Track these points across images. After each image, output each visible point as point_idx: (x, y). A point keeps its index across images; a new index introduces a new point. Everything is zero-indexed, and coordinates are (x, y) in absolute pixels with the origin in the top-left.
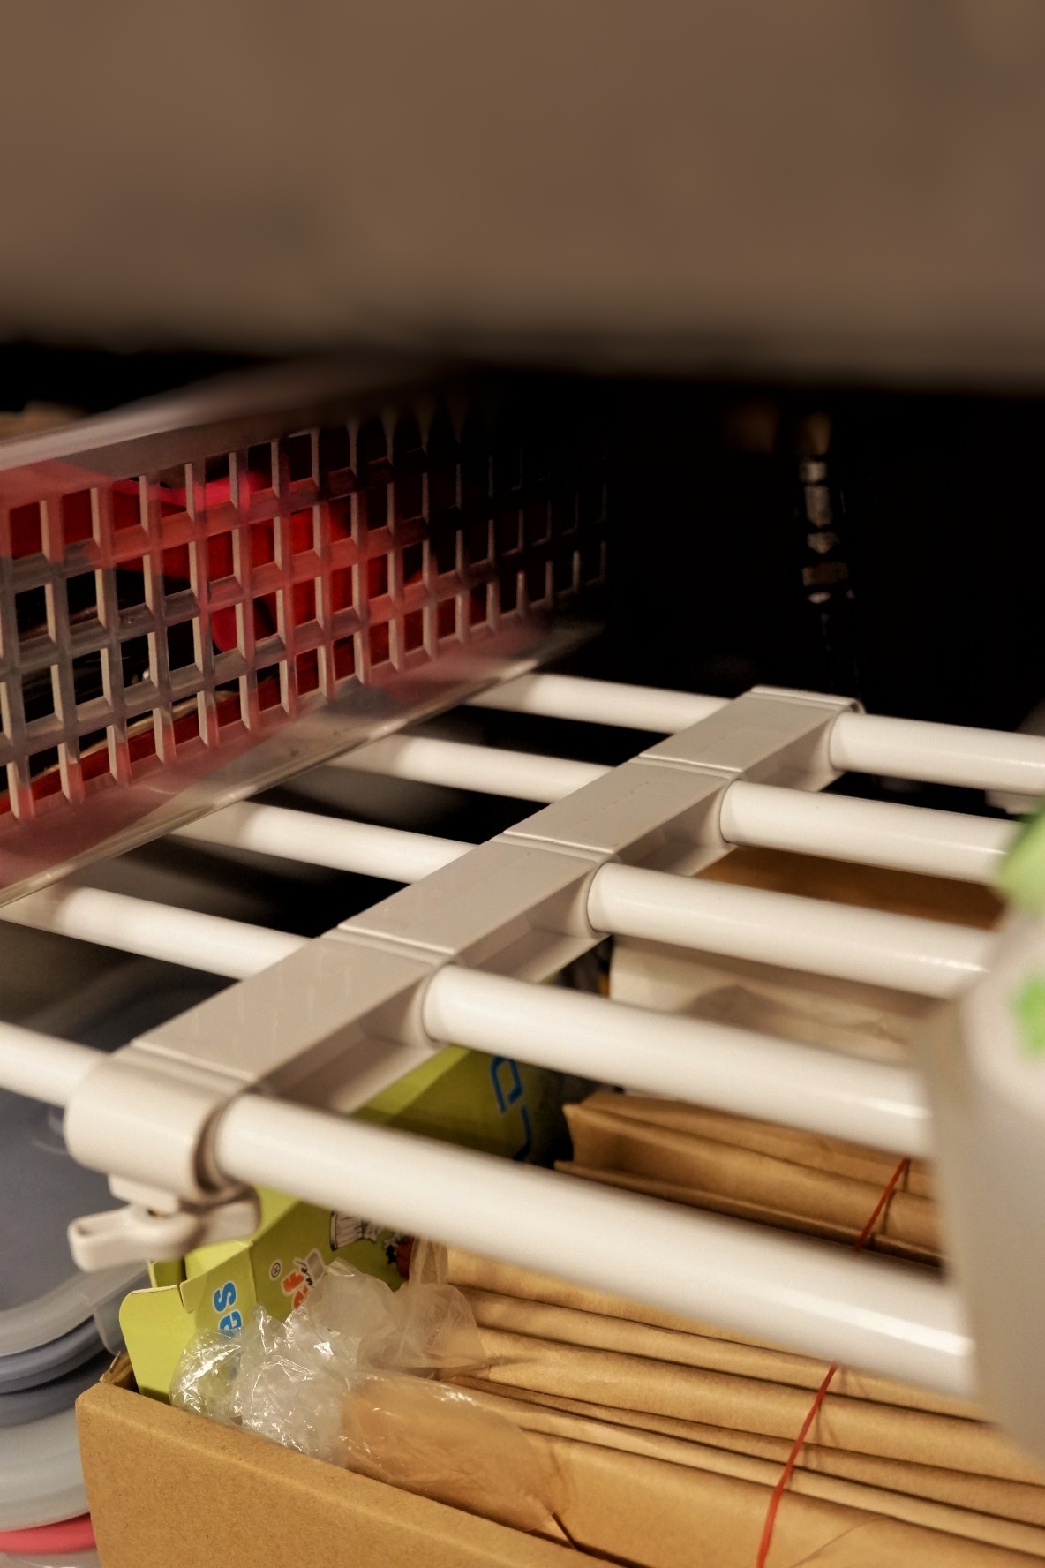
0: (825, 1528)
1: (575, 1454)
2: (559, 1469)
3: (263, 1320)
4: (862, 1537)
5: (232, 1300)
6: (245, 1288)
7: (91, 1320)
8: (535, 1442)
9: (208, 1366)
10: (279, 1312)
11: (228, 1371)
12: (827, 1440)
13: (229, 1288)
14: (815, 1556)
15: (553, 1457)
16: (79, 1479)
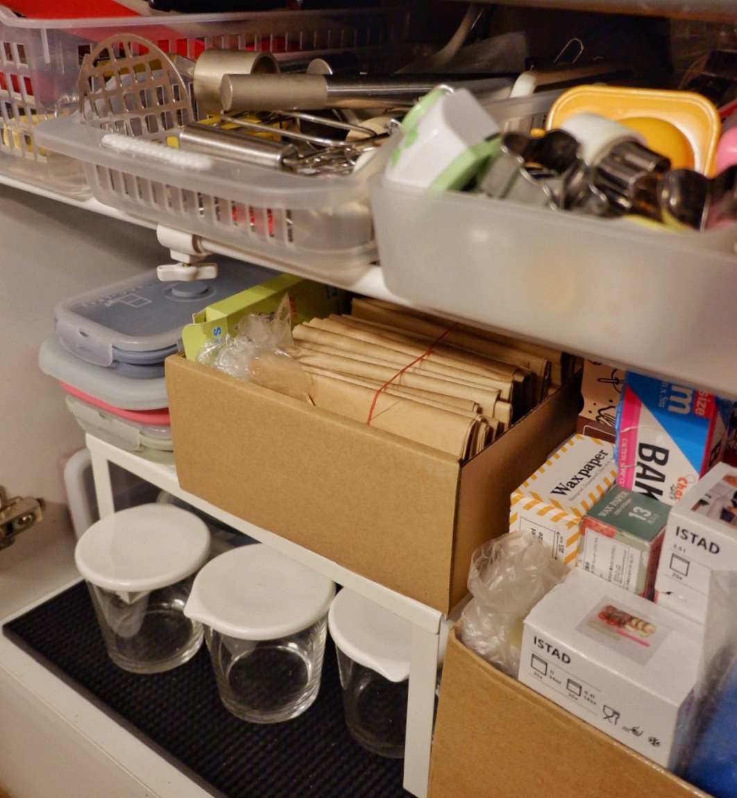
0: (391, 402)
1: (319, 379)
2: (313, 383)
3: (228, 336)
4: (401, 404)
5: (220, 333)
6: (225, 328)
7: (175, 345)
8: (308, 375)
9: (209, 350)
10: (233, 335)
11: (215, 353)
12: (403, 384)
13: (219, 329)
14: (387, 410)
15: (312, 379)
16: (165, 396)
